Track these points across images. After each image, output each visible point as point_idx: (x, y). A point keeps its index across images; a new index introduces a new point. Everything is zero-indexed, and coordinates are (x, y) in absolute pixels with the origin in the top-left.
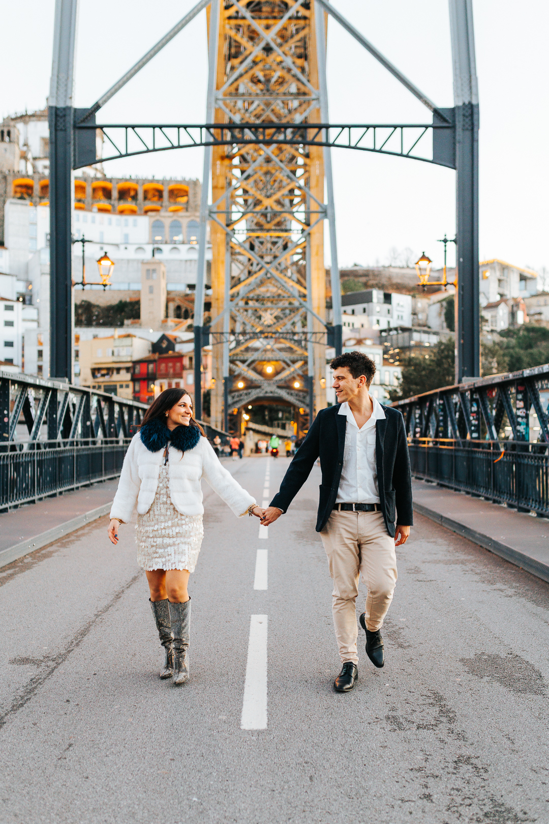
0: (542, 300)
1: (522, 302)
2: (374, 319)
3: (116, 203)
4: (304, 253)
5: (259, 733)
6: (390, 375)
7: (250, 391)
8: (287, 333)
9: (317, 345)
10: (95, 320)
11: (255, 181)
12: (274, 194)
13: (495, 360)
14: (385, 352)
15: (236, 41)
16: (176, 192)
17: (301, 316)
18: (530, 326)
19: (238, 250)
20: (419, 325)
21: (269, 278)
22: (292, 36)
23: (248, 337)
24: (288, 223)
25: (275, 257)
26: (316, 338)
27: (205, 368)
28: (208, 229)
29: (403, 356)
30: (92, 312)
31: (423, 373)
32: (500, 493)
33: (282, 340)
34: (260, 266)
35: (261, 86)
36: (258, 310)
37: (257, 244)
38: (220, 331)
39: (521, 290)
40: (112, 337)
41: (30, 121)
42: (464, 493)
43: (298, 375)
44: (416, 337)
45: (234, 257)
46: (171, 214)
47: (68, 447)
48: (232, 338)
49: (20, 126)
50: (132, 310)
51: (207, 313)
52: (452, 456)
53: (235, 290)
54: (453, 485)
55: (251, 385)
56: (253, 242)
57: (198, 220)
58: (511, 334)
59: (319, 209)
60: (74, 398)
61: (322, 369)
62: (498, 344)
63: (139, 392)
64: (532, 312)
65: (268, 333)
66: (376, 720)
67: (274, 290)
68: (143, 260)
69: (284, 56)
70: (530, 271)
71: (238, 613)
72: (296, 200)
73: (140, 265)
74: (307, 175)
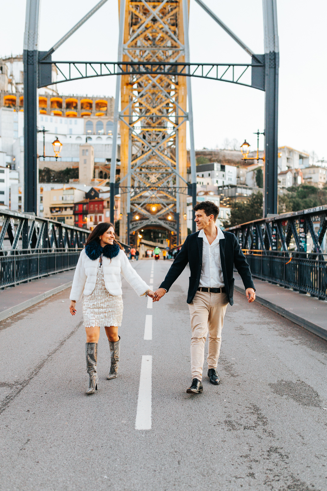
0: (312, 170)
1: (300, 171)
2: (215, 180)
3: (65, 110)
4: (174, 141)
5: (147, 432)
6: (223, 213)
7: (142, 221)
8: (165, 187)
9: (182, 195)
10: (52, 179)
11: (146, 98)
12: (158, 106)
13: (285, 204)
14: (221, 200)
15: (136, 15)
16: (100, 105)
17: (173, 178)
18: (305, 185)
19: (136, 139)
20: (241, 184)
21: (154, 155)
22: (169, 13)
23: (141, 189)
24: (165, 123)
25: (158, 143)
26: (181, 190)
27: (117, 208)
28: (119, 126)
29: (231, 201)
30: (50, 174)
31: (243, 212)
32: (289, 282)
33: (161, 192)
34: (149, 148)
35: (150, 42)
36: (148, 174)
37: (147, 135)
38: (125, 186)
39: (300, 164)
40: (62, 189)
41: (14, 61)
42: (267, 282)
43: (171, 212)
44: (239, 191)
45: (133, 143)
46: (97, 117)
47: (35, 253)
48: (132, 190)
49: (8, 64)
50: (74, 174)
51: (118, 176)
52: (261, 260)
53: (134, 162)
54: (261, 277)
55: (143, 218)
56: (145, 134)
57: (113, 121)
58: (294, 190)
59: (184, 115)
60: (38, 224)
61: (185, 209)
62: (286, 195)
63: (78, 221)
64: (306, 177)
65: (153, 187)
66: (219, 423)
67: (157, 162)
68: (80, 144)
69: (164, 24)
70: (306, 153)
71: (134, 354)
72: (170, 110)
73: (79, 147)
74: (177, 95)
